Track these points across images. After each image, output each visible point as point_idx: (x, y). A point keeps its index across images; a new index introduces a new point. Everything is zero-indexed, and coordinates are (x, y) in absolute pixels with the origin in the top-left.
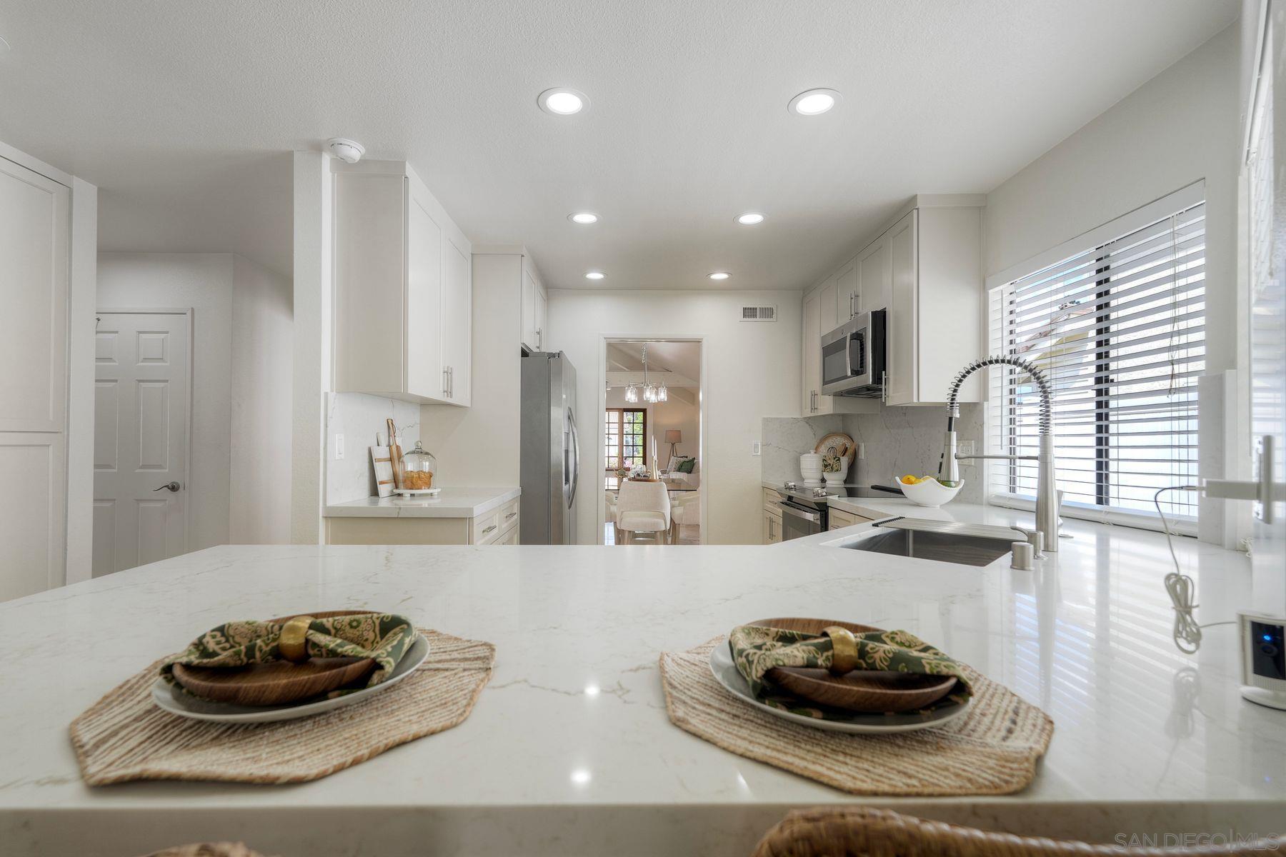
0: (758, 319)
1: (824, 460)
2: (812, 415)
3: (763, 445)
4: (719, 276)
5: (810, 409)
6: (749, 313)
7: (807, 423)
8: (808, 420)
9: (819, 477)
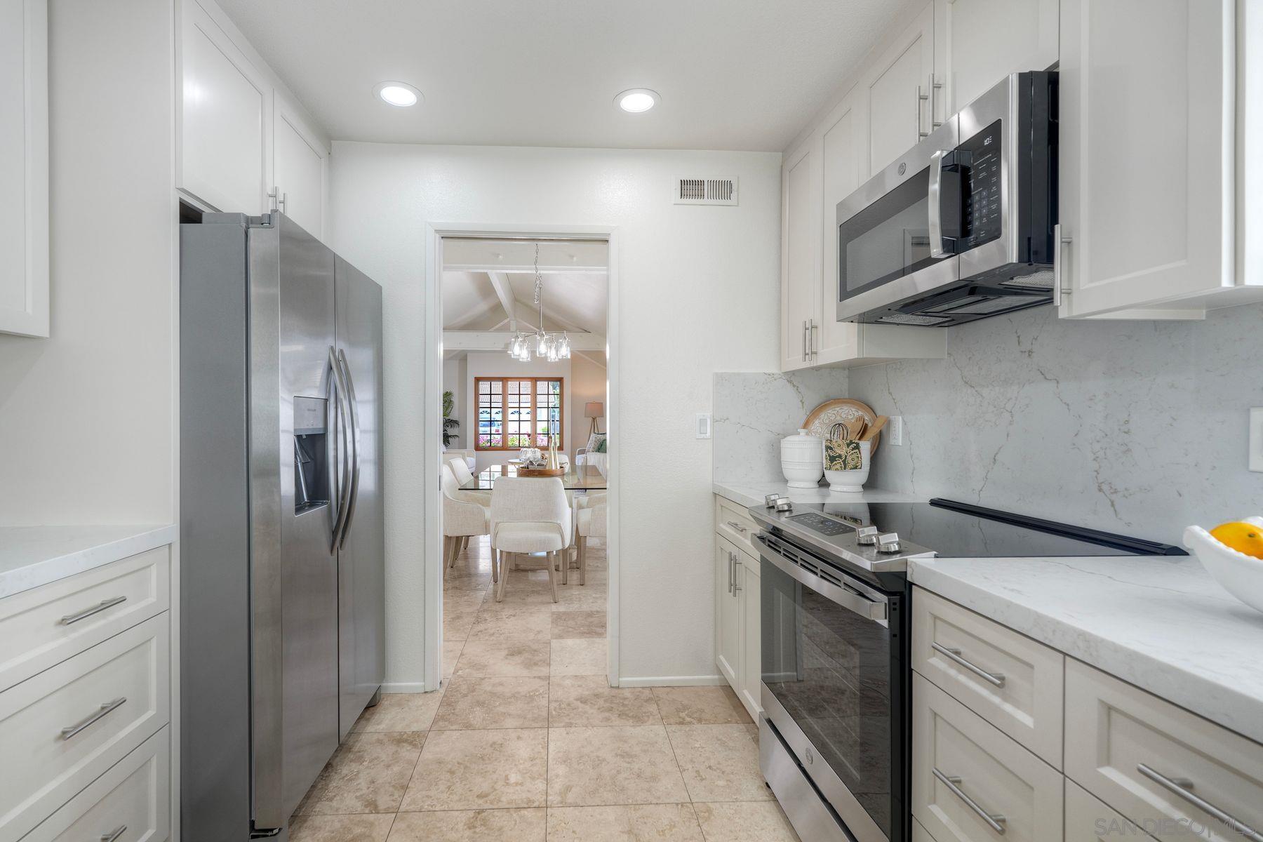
0: (706, 201)
1: (828, 448)
2: (807, 365)
3: (715, 421)
4: (637, 102)
5: (801, 356)
6: (690, 188)
7: (790, 382)
8: (792, 377)
9: (817, 476)
